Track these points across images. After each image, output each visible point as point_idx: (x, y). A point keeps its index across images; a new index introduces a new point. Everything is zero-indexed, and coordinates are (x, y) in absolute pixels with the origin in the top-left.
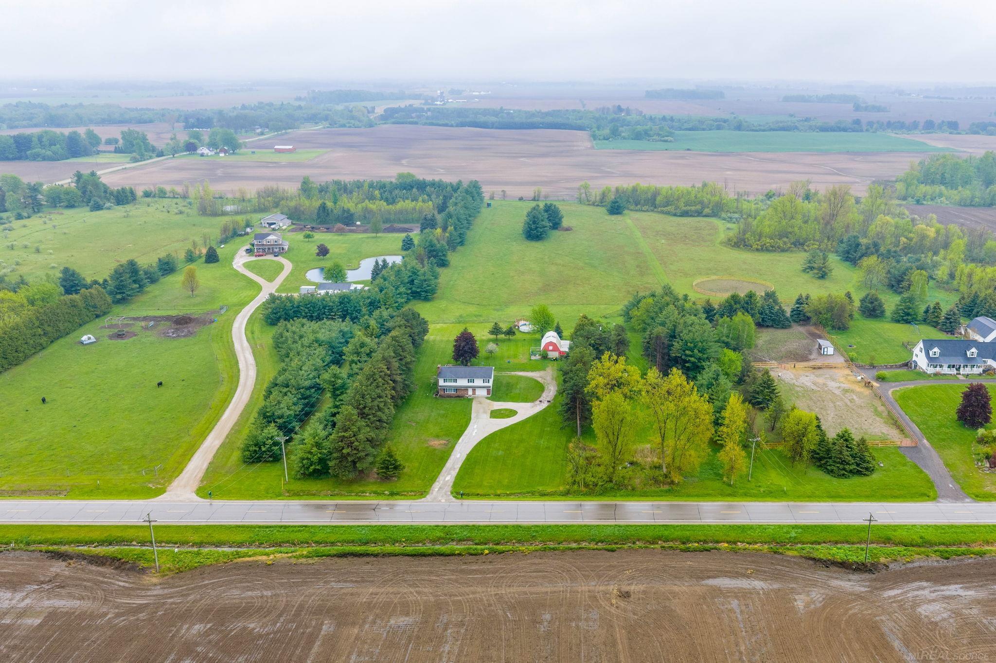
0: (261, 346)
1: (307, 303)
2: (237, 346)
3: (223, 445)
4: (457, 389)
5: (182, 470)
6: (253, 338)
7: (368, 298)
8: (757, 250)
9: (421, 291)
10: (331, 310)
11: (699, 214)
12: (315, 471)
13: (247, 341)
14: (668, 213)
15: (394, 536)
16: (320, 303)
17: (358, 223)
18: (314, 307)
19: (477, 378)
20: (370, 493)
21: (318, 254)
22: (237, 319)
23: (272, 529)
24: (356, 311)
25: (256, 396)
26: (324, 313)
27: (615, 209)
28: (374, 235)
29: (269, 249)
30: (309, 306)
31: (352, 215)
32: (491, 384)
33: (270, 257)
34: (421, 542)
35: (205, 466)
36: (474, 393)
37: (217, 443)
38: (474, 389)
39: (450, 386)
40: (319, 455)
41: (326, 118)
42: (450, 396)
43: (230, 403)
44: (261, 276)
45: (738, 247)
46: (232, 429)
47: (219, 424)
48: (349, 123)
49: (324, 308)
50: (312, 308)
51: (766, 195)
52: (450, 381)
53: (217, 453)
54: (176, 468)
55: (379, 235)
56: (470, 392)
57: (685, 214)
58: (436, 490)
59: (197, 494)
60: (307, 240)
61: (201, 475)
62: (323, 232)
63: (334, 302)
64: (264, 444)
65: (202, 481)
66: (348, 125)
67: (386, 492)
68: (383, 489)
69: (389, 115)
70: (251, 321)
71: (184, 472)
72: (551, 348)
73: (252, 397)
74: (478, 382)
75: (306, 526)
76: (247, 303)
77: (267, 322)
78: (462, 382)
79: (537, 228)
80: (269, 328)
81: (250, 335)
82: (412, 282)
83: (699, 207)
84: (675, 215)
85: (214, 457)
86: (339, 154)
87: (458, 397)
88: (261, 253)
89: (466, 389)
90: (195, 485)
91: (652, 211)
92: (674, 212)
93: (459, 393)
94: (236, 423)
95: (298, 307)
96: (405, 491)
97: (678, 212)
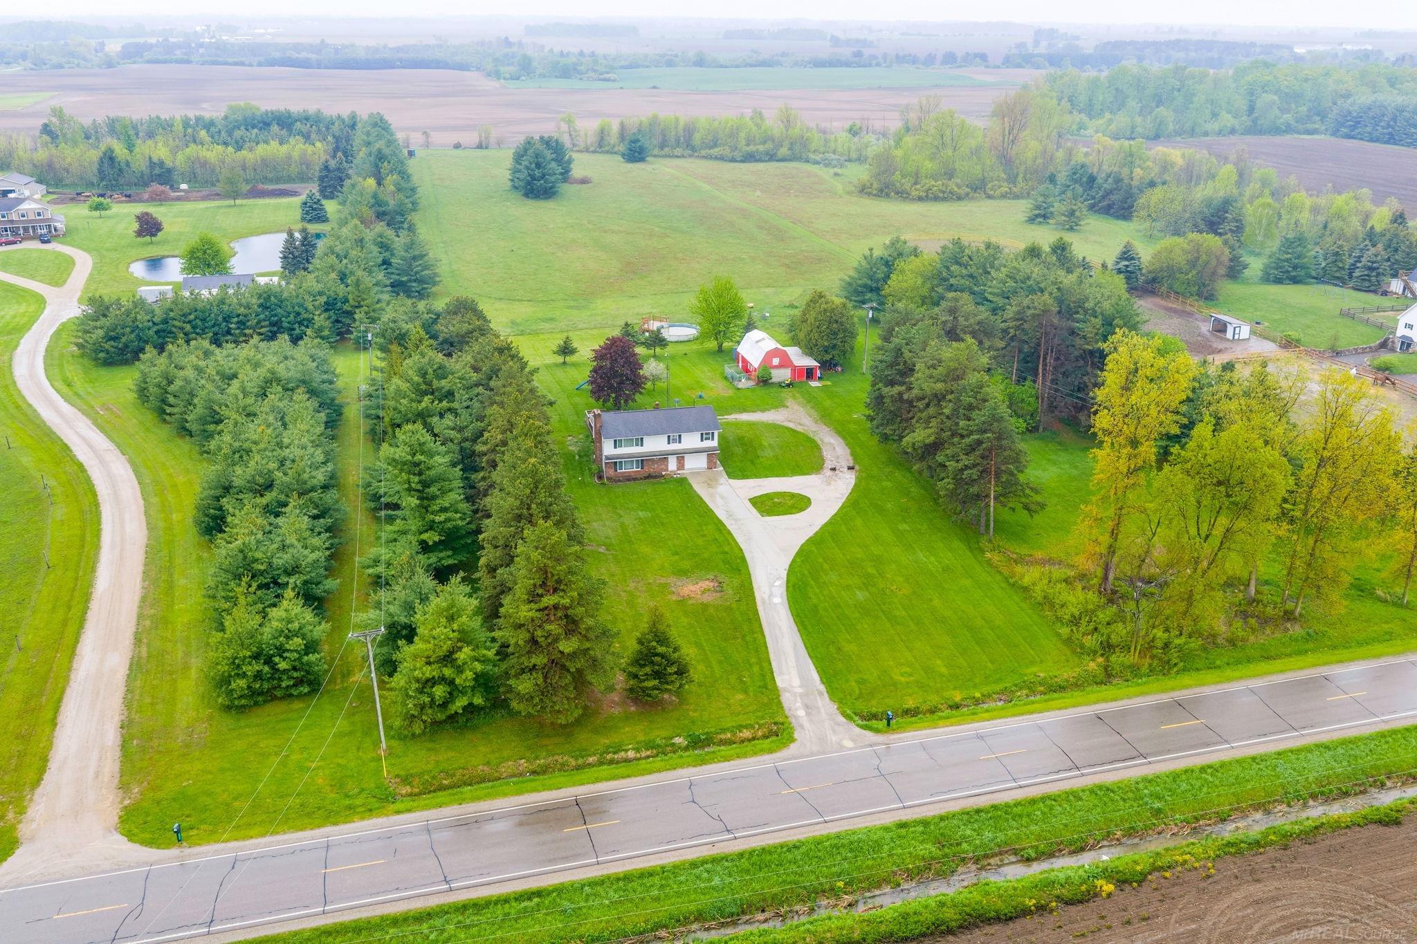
0: (107, 408)
1: (186, 310)
2: (46, 414)
3: (136, 667)
4: (643, 461)
5: (45, 760)
6: (77, 394)
7: (321, 294)
8: (920, 199)
9: (410, 281)
10: (242, 324)
11: (771, 157)
12: (470, 709)
13: (66, 400)
14: (721, 158)
15: (810, 881)
16: (215, 310)
17: (184, 186)
18: (203, 320)
19: (689, 430)
20: (637, 750)
21: (139, 234)
22: (16, 361)
23: (437, 922)
24: (300, 323)
25: (161, 524)
26: (228, 332)
27: (636, 153)
28: (231, 202)
29: (26, 229)
30: (192, 317)
31: (169, 171)
32: (714, 443)
33: (34, 245)
34: (886, 881)
35: (112, 736)
36: (681, 464)
37: (118, 662)
38: (680, 456)
39: (630, 456)
40: (479, 667)
41: (24, 57)
42: (629, 479)
43: (97, 547)
44: (32, 277)
45: (888, 195)
46: (140, 617)
47: (94, 605)
48: (69, 63)
49: (227, 319)
50: (200, 323)
51: (850, 131)
52: (629, 443)
53: (129, 690)
54: (21, 755)
55: (238, 202)
56: (672, 465)
57: (750, 158)
58: (801, 713)
59: (130, 836)
60: (97, 213)
61: (111, 766)
62: (121, 202)
63: (248, 307)
64: (281, 651)
65: (124, 787)
66: (66, 66)
67: (677, 740)
68: (664, 733)
69: (133, 53)
70: (52, 359)
71: (53, 765)
72: (776, 361)
73: (151, 528)
74: (691, 440)
75: (538, 893)
76: (26, 327)
77: (96, 359)
78: (655, 444)
79: (544, 175)
80: (104, 372)
81: (65, 389)
82: (386, 263)
83: (769, 146)
84: (733, 160)
85: (128, 704)
86: (76, 99)
87: (649, 477)
88: (11, 238)
89: (663, 457)
90: (108, 805)
91: (690, 156)
92: (730, 156)
93: (649, 469)
94: (143, 599)
95: (165, 322)
96: (724, 731)
97: (737, 155)
